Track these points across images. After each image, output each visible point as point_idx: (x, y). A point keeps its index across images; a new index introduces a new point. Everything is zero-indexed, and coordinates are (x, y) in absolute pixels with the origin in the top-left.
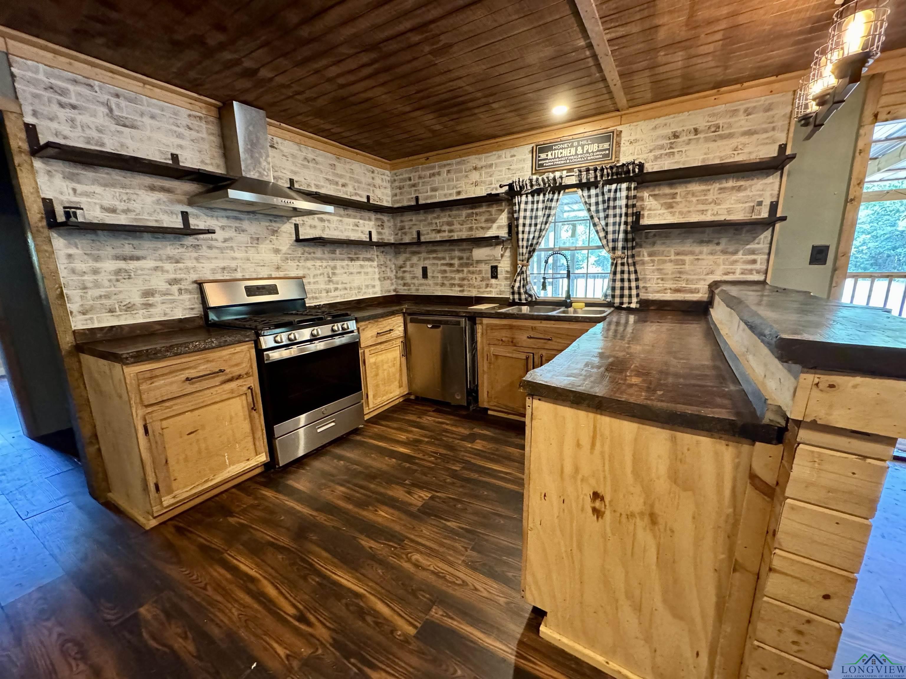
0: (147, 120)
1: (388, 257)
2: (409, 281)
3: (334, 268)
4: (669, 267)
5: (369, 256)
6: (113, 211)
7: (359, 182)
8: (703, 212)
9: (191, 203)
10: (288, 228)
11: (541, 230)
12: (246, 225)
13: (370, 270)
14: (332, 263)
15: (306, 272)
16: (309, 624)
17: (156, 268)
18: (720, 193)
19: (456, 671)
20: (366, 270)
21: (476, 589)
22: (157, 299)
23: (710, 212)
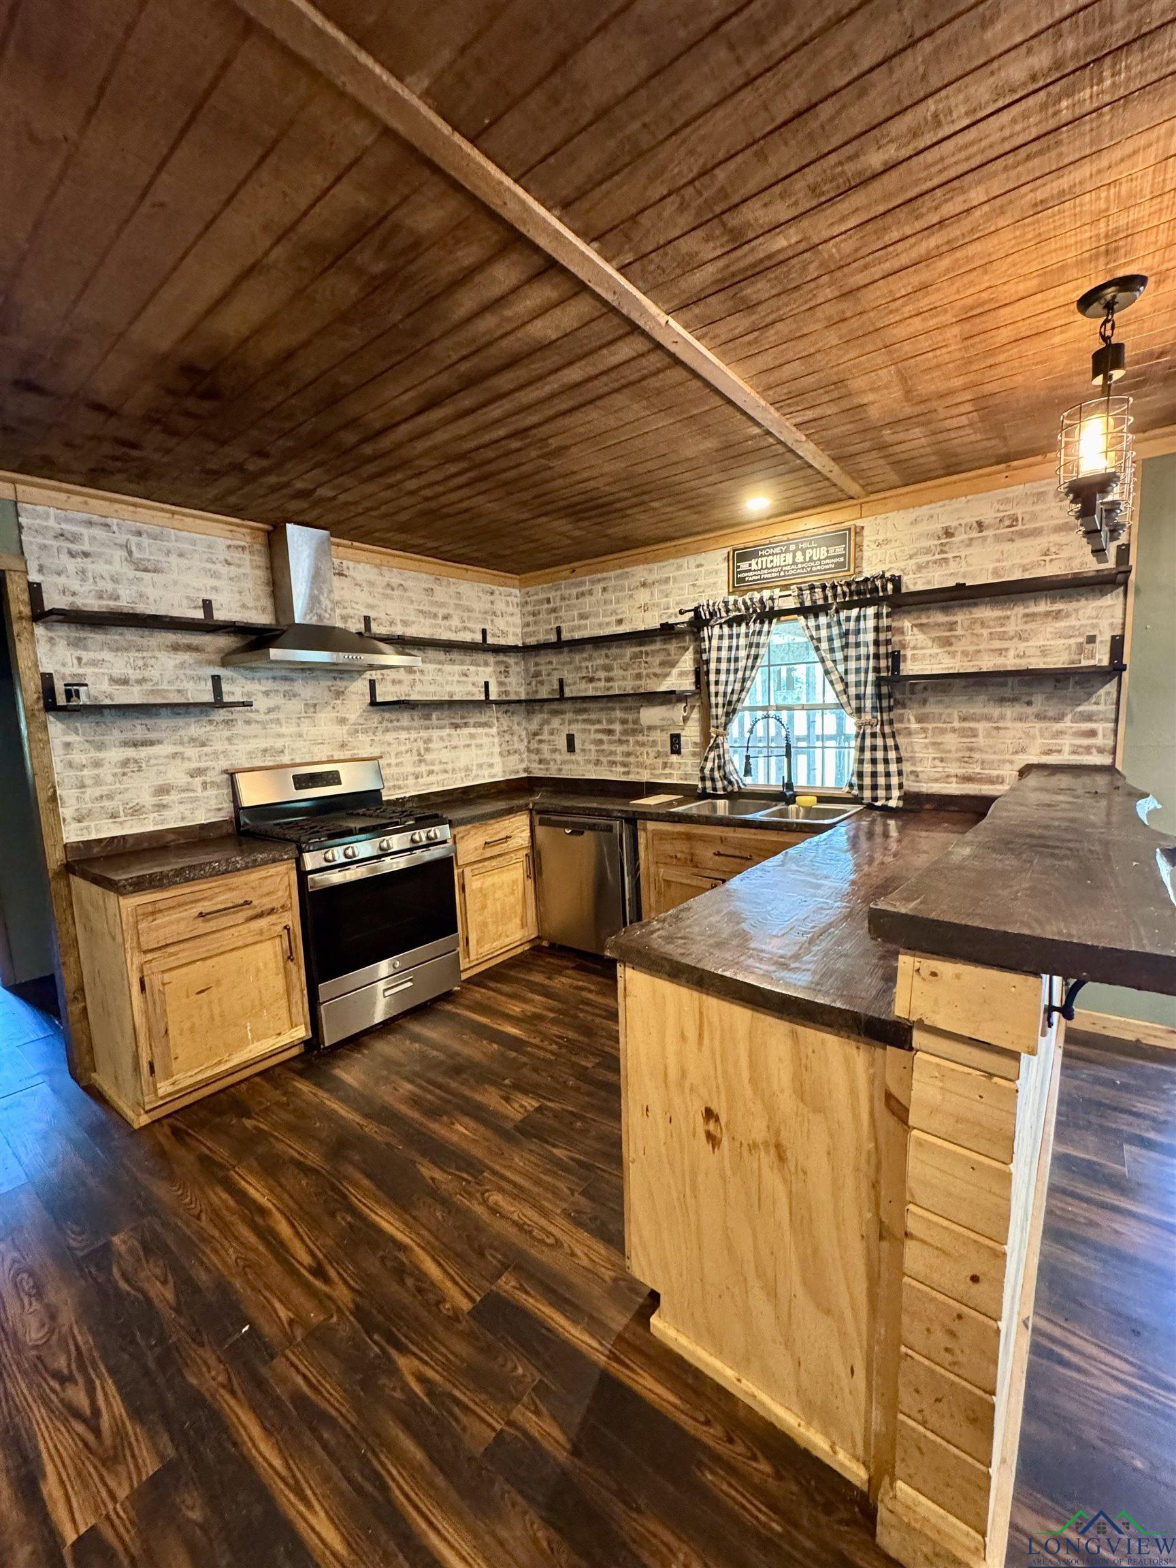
0: (173, 559)
1: (516, 719)
2: (547, 756)
3: (428, 741)
4: (951, 741)
5: (484, 719)
6: (125, 682)
7: (469, 610)
8: (1001, 652)
9: (224, 663)
10: (359, 687)
11: (744, 680)
12: (298, 686)
13: (485, 740)
14: (424, 734)
15: (386, 749)
16: (327, 1280)
17: (175, 755)
18: (1026, 623)
19: (515, 1368)
20: (478, 741)
21: (573, 1254)
22: (173, 797)
23: (1011, 653)
